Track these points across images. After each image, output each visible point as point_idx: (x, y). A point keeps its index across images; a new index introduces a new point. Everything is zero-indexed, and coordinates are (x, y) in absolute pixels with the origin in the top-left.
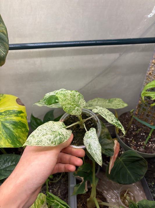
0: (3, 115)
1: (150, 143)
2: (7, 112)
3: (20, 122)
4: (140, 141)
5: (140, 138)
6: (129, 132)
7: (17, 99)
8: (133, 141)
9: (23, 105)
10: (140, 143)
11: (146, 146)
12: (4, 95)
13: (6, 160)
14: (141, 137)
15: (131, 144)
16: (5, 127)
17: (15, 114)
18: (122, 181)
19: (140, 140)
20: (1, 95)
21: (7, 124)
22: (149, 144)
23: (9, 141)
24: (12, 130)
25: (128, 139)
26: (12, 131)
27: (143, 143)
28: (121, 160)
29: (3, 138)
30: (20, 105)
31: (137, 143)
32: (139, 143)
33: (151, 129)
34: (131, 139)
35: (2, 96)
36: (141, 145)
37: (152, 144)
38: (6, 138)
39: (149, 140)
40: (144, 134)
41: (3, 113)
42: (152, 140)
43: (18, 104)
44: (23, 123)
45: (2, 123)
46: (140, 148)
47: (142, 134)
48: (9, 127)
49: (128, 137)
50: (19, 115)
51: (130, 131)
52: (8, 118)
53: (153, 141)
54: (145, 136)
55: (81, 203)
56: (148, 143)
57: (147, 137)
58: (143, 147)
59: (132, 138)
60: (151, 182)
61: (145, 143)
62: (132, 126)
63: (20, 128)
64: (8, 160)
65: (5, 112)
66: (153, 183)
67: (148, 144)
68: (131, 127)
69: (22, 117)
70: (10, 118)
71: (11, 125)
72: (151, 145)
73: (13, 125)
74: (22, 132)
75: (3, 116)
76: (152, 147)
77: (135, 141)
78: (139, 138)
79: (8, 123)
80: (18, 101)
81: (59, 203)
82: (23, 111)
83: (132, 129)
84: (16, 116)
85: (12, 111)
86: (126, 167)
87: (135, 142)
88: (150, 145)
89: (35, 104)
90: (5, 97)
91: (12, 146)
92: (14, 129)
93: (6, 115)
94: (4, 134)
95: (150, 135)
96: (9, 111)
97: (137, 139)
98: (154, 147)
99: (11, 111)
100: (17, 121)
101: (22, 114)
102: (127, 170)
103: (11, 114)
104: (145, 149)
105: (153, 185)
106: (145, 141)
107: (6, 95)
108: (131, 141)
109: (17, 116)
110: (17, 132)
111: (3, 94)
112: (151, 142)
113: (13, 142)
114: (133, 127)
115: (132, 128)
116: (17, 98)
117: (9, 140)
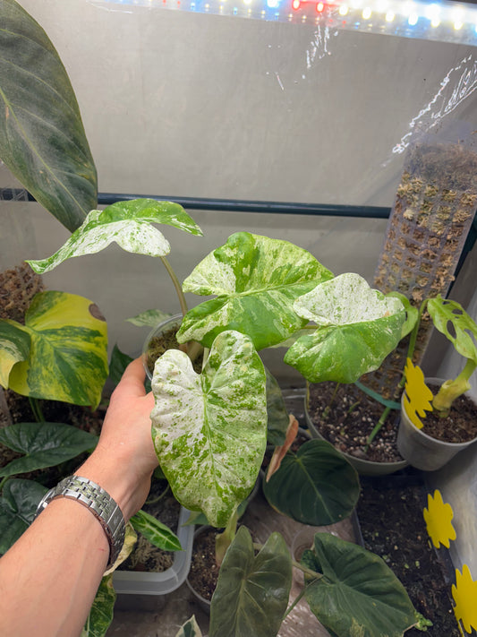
0: (58, 335)
1: (381, 440)
2: (69, 331)
3: (92, 353)
4: (359, 435)
5: (359, 428)
6: (335, 412)
7: (91, 305)
8: (342, 434)
9: (103, 319)
10: (359, 440)
11: (372, 446)
12: (65, 294)
13: (52, 435)
14: (362, 426)
15: (337, 440)
16: (60, 359)
17: (84, 337)
18: (302, 516)
19: (360, 432)
20: (59, 294)
21: (66, 355)
22: (379, 443)
23: (67, 388)
24: (73, 367)
25: (332, 426)
26: (73, 370)
27: (365, 441)
28: (299, 460)
29: (56, 382)
30: (96, 317)
31: (352, 438)
32: (355, 439)
33: (384, 407)
34: (338, 428)
35: (60, 296)
36: (358, 444)
37: (384, 442)
38: (61, 382)
39: (380, 434)
40: (370, 420)
41: (59, 332)
42: (386, 434)
43: (92, 316)
44: (97, 357)
45: (55, 351)
46: (355, 449)
47: (364, 419)
48: (68, 360)
49: (332, 423)
50: (91, 338)
51: (338, 408)
52: (68, 342)
53: (388, 437)
54: (372, 424)
55: (204, 552)
56: (375, 439)
57: (374, 427)
58: (364, 448)
59: (342, 425)
60: (372, 530)
61: (369, 439)
62: (345, 399)
63: (91, 367)
64: (56, 436)
65: (63, 329)
66: (377, 534)
67: (375, 443)
68: (342, 399)
69: (97, 344)
70: (74, 343)
71: (73, 358)
72: (382, 445)
73: (78, 358)
74: (95, 376)
75: (59, 338)
76: (383, 450)
77: (346, 432)
78: (357, 427)
79: (67, 352)
80: (94, 310)
81: (154, 529)
82: (102, 331)
83: (344, 406)
84: (85, 340)
85: (79, 328)
86: (312, 482)
87: (347, 436)
88: (379, 446)
89: (129, 320)
90: (66, 299)
91: (71, 401)
92: (77, 367)
93: (65, 336)
94: (57, 372)
95: (381, 422)
96: (71, 327)
97: (353, 428)
98: (387, 450)
99: (77, 330)
100: (87, 351)
101: (97, 338)
102: (316, 489)
103: (76, 334)
104: (367, 453)
105: (376, 537)
106: (369, 434)
107: (69, 295)
108: (338, 433)
109: (87, 340)
110: (83, 374)
111: (62, 293)
112: (384, 438)
113: (73, 393)
114: (348, 400)
115: (345, 403)
116: (92, 303)
117: (65, 386)
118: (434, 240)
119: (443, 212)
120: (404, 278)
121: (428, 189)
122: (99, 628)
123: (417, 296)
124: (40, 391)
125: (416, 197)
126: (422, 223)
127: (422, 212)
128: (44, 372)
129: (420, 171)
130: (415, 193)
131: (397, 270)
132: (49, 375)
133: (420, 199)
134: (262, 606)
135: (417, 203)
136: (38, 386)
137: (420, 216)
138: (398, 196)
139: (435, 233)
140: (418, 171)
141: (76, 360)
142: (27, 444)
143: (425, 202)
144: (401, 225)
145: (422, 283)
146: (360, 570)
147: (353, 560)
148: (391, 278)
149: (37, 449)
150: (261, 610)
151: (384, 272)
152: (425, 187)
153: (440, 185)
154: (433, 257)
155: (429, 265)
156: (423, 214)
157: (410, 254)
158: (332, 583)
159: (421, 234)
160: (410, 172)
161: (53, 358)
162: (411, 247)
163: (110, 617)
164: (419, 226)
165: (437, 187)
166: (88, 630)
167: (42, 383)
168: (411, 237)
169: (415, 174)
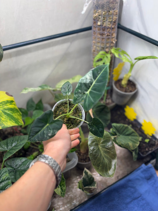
2: (3, 103)
3: (14, 108)
9: (12, 96)
16: (5, 113)
17: (9, 103)
23: (13, 121)
24: (11, 114)
29: (8, 121)
30: (10, 96)
38: (10, 120)
43: (8, 96)
45: (2, 111)
48: (8, 113)
50: (12, 103)
52: (5, 107)
63: (16, 113)
69: (14, 105)
70: (7, 107)
73: (11, 111)
74: (18, 115)
79: (7, 110)
80: (8, 94)
82: (14, 100)
84: (10, 104)
85: (6, 101)
89: (22, 93)
91: (17, 125)
93: (3, 105)
94: (7, 118)
95: (106, 94)
96: (3, 102)
99: (6, 102)
100: (13, 108)
101: (13, 103)
103: (6, 103)
110: (16, 116)
113: (16, 122)
116: (6, 92)
118: (109, 29)
119: (110, 19)
120: (102, 46)
121: (104, 12)
122: (63, 185)
123: (107, 50)
124: (5, 125)
125: (100, 17)
126: (104, 25)
127: (103, 21)
128: (3, 119)
129: (100, 7)
130: (99, 15)
131: (99, 44)
132: (5, 119)
133: (102, 17)
134: (108, 149)
135: (101, 19)
136: (3, 124)
137: (103, 23)
138: (94, 19)
139: (109, 27)
140: (99, 8)
141: (11, 112)
142: (6, 147)
143: (103, 17)
144: (97, 29)
145: (108, 45)
146: (124, 130)
147: (122, 128)
148: (97, 48)
149: (10, 147)
150: (108, 150)
151: (95, 47)
152: (102, 12)
153: (107, 10)
154: (110, 35)
155: (109, 39)
156: (104, 22)
157: (102, 37)
158: (119, 136)
159: (104, 29)
160: (96, 9)
161: (3, 114)
162: (102, 34)
163: (64, 180)
164: (103, 27)
165: (106, 11)
166: (60, 187)
167: (4, 123)
168: (101, 31)
169: (98, 9)
